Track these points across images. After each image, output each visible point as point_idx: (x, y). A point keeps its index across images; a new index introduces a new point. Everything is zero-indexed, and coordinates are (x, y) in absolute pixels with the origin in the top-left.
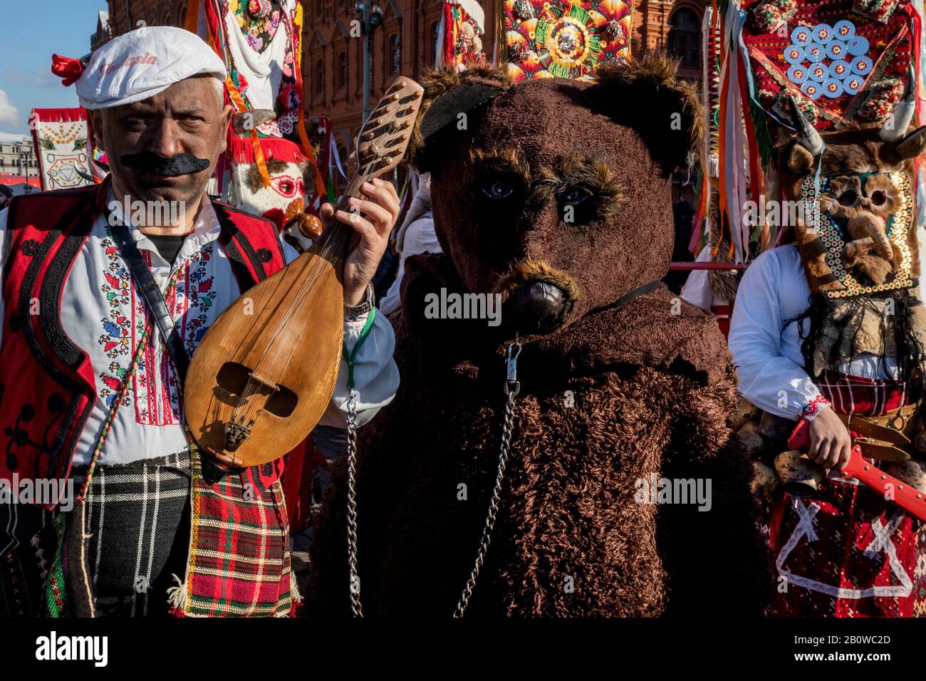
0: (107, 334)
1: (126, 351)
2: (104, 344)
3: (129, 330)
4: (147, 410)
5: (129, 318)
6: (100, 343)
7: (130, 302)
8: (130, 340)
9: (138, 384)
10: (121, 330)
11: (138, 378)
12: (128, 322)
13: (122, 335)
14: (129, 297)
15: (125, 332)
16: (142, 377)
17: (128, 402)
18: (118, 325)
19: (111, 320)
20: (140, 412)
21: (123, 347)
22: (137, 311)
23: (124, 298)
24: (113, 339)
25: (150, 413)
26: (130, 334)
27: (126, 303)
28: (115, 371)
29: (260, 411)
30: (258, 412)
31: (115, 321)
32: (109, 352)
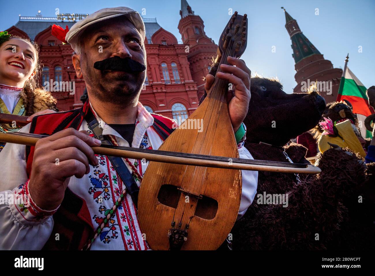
0: (93, 186)
1: (108, 197)
2: (93, 193)
3: (108, 182)
4: (131, 240)
5: (107, 174)
6: (90, 193)
7: (106, 163)
8: (109, 189)
9: (121, 220)
10: (103, 182)
11: (120, 215)
12: (107, 176)
13: (103, 186)
14: (105, 161)
15: (106, 184)
16: (123, 214)
17: (116, 235)
18: (100, 180)
19: (94, 176)
20: (127, 242)
21: (106, 194)
22: (111, 169)
23: (102, 161)
24: (98, 190)
25: (133, 241)
26: (109, 185)
27: (103, 165)
28: (103, 212)
29: (192, 217)
30: (191, 218)
31: (98, 177)
32: (97, 199)
